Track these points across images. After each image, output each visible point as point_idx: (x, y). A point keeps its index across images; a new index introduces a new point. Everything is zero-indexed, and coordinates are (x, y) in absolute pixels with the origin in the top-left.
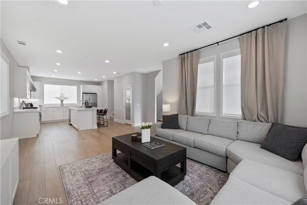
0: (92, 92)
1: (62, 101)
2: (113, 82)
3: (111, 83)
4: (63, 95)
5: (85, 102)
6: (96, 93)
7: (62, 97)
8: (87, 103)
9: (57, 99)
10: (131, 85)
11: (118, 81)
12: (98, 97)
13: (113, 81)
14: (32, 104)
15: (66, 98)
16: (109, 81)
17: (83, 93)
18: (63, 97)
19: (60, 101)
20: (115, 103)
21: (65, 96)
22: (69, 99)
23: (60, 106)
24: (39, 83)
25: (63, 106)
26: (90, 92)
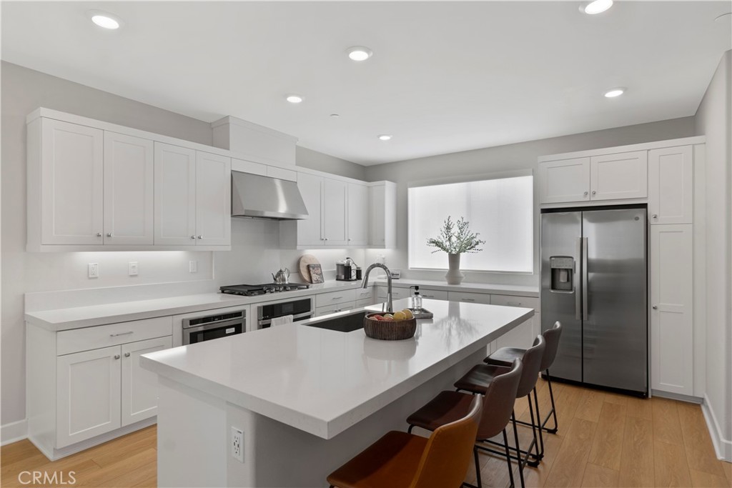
1: (454, 259)
7: (454, 239)
9: (437, 248)
14: (349, 267)
15: (469, 245)
19: (446, 255)
22: (479, 247)
23: (445, 284)
24: (384, 185)
25: (457, 283)
26: (587, 198)
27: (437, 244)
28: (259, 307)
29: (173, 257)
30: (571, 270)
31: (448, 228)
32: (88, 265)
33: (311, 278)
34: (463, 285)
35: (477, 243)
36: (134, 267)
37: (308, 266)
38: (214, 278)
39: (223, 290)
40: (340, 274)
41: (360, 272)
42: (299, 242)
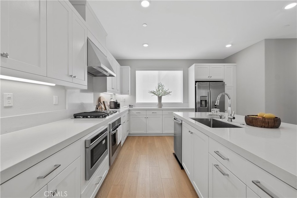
0: (214, 78)
1: (160, 98)
4: (161, 88)
5: (201, 101)
6: (222, 81)
7: (161, 91)
8: (203, 103)
9: (153, 94)
12: (225, 88)
14: (117, 103)
15: (166, 93)
17: (196, 82)
19: (157, 97)
21: (165, 89)
22: (170, 94)
24: (129, 68)
25: (161, 107)
26: (209, 78)
28: (110, 125)
30: (206, 100)
33: (105, 107)
37: (104, 102)
38: (67, 109)
39: (76, 116)
40: (113, 106)
41: (119, 104)
42: (108, 89)
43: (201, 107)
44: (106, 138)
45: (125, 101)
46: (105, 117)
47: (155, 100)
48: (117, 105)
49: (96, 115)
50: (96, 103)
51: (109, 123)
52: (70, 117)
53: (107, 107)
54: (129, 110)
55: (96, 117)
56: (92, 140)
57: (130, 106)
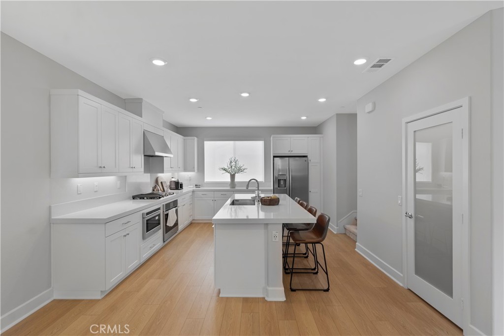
1: (233, 177)
2: (353, 117)
3: (347, 121)
4: (234, 163)
5: (280, 180)
6: (306, 156)
7: (233, 167)
8: (282, 183)
9: (224, 172)
10: (465, 102)
11: (374, 105)
12: (310, 164)
13: (355, 115)
14: (179, 182)
15: (240, 170)
16: (339, 116)
18: (235, 167)
19: (229, 175)
20: (359, 190)
21: (240, 164)
22: (245, 171)
23: (229, 188)
24: (194, 139)
25: (234, 188)
26: (289, 153)
27: (225, 170)
28: (163, 205)
29: (110, 180)
30: (285, 180)
31: (231, 162)
32: (78, 186)
33: (163, 189)
34: (237, 188)
35: (244, 169)
36: (96, 186)
37: (162, 183)
38: (127, 191)
39: (134, 198)
40: (173, 186)
41: (182, 184)
42: (165, 169)
43: (279, 187)
44: (159, 215)
45: (190, 180)
46: (160, 198)
47: (227, 178)
48: (178, 186)
49: (152, 196)
50: (153, 185)
51: (163, 204)
52: (129, 198)
53: (165, 189)
54: (193, 192)
55: (151, 198)
56: (148, 214)
57: (196, 185)
